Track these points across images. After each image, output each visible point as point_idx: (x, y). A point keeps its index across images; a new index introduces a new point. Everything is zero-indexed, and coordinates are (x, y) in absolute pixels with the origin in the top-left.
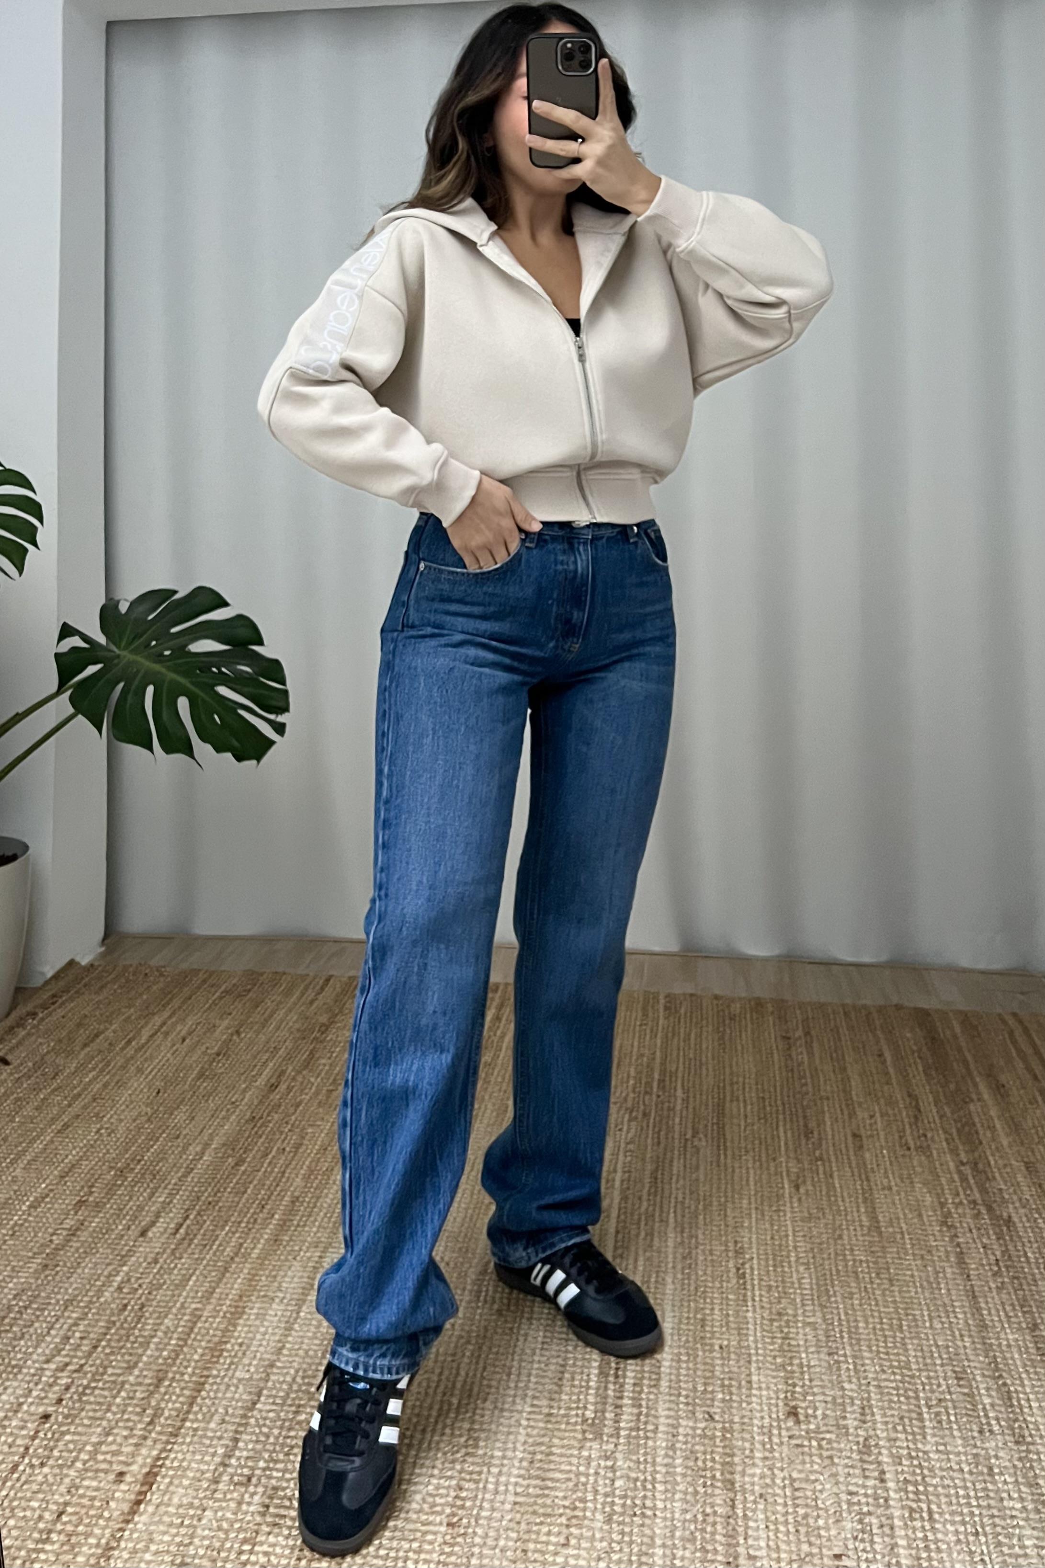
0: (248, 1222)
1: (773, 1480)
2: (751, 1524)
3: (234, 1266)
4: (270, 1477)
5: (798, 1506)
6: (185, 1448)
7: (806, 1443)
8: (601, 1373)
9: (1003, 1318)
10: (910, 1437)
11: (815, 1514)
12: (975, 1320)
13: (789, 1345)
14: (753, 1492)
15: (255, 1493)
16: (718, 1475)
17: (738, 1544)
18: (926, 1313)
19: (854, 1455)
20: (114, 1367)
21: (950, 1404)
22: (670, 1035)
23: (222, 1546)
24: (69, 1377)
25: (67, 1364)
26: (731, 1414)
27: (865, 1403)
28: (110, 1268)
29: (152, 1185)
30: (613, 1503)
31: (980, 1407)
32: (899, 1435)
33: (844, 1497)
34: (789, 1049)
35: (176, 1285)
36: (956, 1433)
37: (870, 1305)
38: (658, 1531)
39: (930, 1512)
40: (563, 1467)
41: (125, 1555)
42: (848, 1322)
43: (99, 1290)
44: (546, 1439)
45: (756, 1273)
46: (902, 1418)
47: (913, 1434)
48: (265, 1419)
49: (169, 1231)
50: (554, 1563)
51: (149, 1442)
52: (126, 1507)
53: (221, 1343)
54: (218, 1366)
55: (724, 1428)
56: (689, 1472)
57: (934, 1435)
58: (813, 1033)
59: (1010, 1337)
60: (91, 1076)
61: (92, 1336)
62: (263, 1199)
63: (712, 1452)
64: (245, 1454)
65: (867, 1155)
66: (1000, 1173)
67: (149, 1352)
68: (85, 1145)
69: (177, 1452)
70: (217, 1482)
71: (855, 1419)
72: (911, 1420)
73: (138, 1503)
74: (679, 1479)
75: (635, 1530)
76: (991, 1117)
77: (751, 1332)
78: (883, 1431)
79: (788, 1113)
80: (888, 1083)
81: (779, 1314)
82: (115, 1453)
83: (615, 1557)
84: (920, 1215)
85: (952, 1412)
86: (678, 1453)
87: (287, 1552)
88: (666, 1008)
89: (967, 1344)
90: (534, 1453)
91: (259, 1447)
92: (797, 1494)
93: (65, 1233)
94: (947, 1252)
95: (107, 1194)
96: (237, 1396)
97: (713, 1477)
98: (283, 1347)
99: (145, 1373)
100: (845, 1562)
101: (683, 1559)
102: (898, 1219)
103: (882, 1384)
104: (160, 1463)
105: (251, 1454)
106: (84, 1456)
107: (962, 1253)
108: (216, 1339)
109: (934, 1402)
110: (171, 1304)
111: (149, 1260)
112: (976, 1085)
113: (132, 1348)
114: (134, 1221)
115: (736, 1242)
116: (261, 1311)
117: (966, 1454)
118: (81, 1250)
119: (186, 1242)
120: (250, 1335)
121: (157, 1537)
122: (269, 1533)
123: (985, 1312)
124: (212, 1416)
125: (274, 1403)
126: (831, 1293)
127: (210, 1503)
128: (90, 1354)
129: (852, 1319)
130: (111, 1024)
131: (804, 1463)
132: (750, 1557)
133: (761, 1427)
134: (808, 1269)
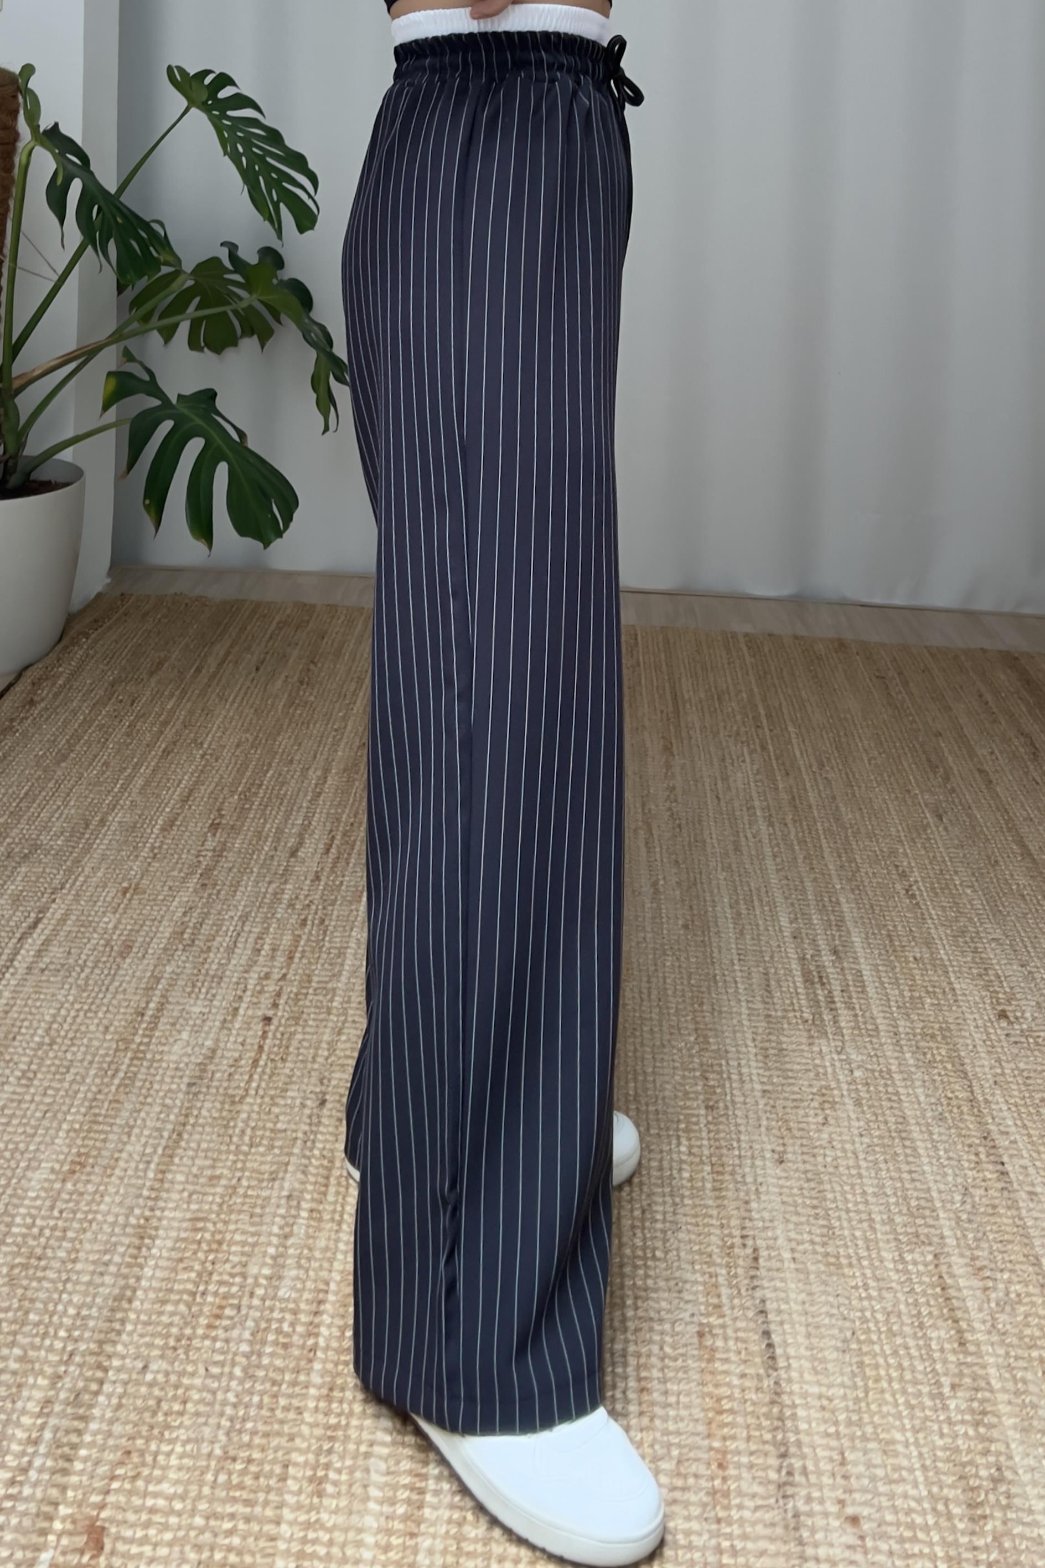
1: (1002, 1070)
2: (993, 1106)
7: (1023, 1040)
8: (806, 981)
13: (980, 958)
14: (988, 1081)
16: (949, 1066)
17: (988, 1123)
20: (318, 976)
22: (761, 673)
24: (276, 985)
25: (268, 974)
26: (944, 1016)
28: (273, 886)
29: (283, 809)
30: (857, 1090)
34: (887, 688)
38: (908, 1113)
40: (798, 1060)
42: (1029, 937)
43: (270, 907)
44: (774, 1038)
45: (925, 894)
49: (320, 852)
55: (941, 1029)
56: (921, 1064)
58: (905, 673)
60: (171, 704)
61: (282, 948)
63: (938, 1048)
65: (999, 790)
68: (195, 771)
74: (913, 1069)
75: (888, 1112)
77: (940, 947)
79: (906, 748)
80: (995, 721)
81: (962, 931)
86: (905, 1048)
88: (749, 648)
90: (767, 1049)
92: (1028, 1082)
93: (210, 854)
95: (239, 816)
97: (945, 1068)
101: (940, 1134)
111: (311, 878)
114: (278, 842)
115: (897, 866)
118: (235, 870)
119: (341, 864)
126: (1005, 913)
128: (288, 964)
129: (1031, 935)
130: (170, 653)
131: (1027, 1057)
132: (1002, 1133)
133: (977, 1027)
134: (975, 891)
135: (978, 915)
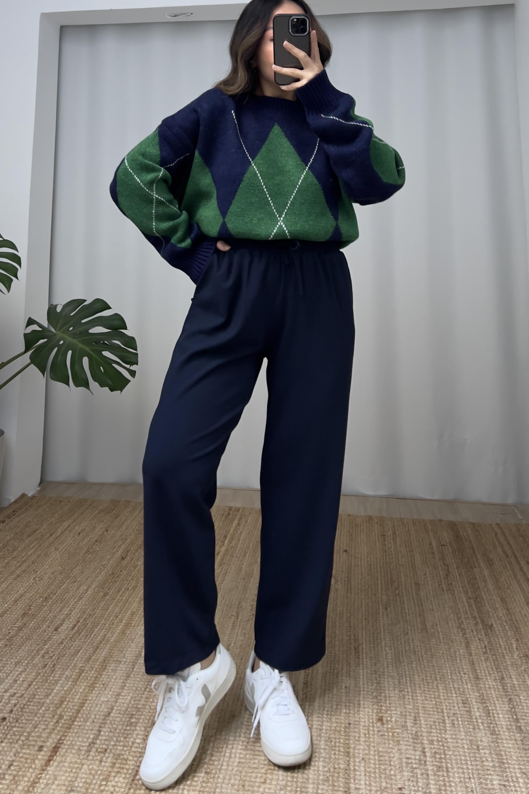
0: (109, 624)
1: (369, 751)
2: (357, 773)
3: (102, 645)
4: (117, 749)
5: (381, 764)
6: (74, 734)
7: (386, 734)
9: (487, 675)
10: (438, 732)
11: (390, 768)
12: (473, 675)
13: (380, 686)
14: (359, 758)
15: (109, 757)
16: (342, 749)
17: (351, 783)
18: (449, 672)
19: (411, 740)
20: (39, 695)
21: (459, 716)
23: (92, 782)
24: (16, 700)
25: (15, 694)
26: (349, 720)
27: (416, 715)
28: (39, 646)
29: (61, 606)
31: (474, 717)
32: (433, 731)
33: (404, 760)
34: (384, 541)
35: (72, 656)
36: (462, 730)
37: (421, 667)
38: (311, 776)
39: (447, 768)
41: (42, 786)
42: (410, 675)
43: (33, 657)
45: (364, 650)
46: (435, 722)
47: (440, 730)
48: (115, 721)
49: (69, 628)
50: (258, 791)
51: (56, 731)
52: (43, 762)
53: (94, 683)
54: (92, 695)
55: (345, 727)
57: (450, 730)
58: (397, 533)
59: (490, 683)
60: (31, 552)
61: (28, 680)
62: (117, 613)
63: (340, 738)
64: (104, 738)
65: (422, 594)
66: (488, 604)
67: (57, 688)
68: (28, 586)
69: (70, 737)
70: (89, 751)
71: (411, 722)
72: (439, 723)
73: (49, 761)
74: (322, 751)
76: (485, 575)
77: (361, 680)
78: (425, 728)
79: (382, 572)
80: (433, 558)
81: (375, 671)
82: (39, 737)
83: (289, 789)
84: (448, 623)
85: (460, 719)
86: (322, 738)
87: (124, 785)
89: (469, 687)
91: (111, 734)
92: (381, 759)
93: (16, 629)
94: (460, 641)
95: (38, 610)
96: (101, 709)
97: (339, 751)
98: (125, 686)
99: (54, 698)
100: (404, 791)
101: (322, 789)
102: (437, 625)
103: (425, 706)
104: (61, 742)
105: (107, 738)
106: (23, 738)
107: (468, 643)
108: (92, 682)
109: (451, 715)
110: (69, 664)
111: (59, 642)
112: (477, 559)
113: (49, 686)
114: (51, 623)
115: (355, 636)
116: (115, 668)
117: (466, 740)
118: (24, 637)
119: (77, 634)
120: (109, 680)
121: (59, 778)
122: (115, 776)
123: (478, 671)
124: (88, 719)
125: (119, 713)
126: (402, 661)
127: (86, 761)
128: (27, 689)
129: (411, 673)
130: (42, 526)
131: (385, 744)
132: (356, 789)
133: (364, 726)
134: (391, 649)
135: (388, 662)
